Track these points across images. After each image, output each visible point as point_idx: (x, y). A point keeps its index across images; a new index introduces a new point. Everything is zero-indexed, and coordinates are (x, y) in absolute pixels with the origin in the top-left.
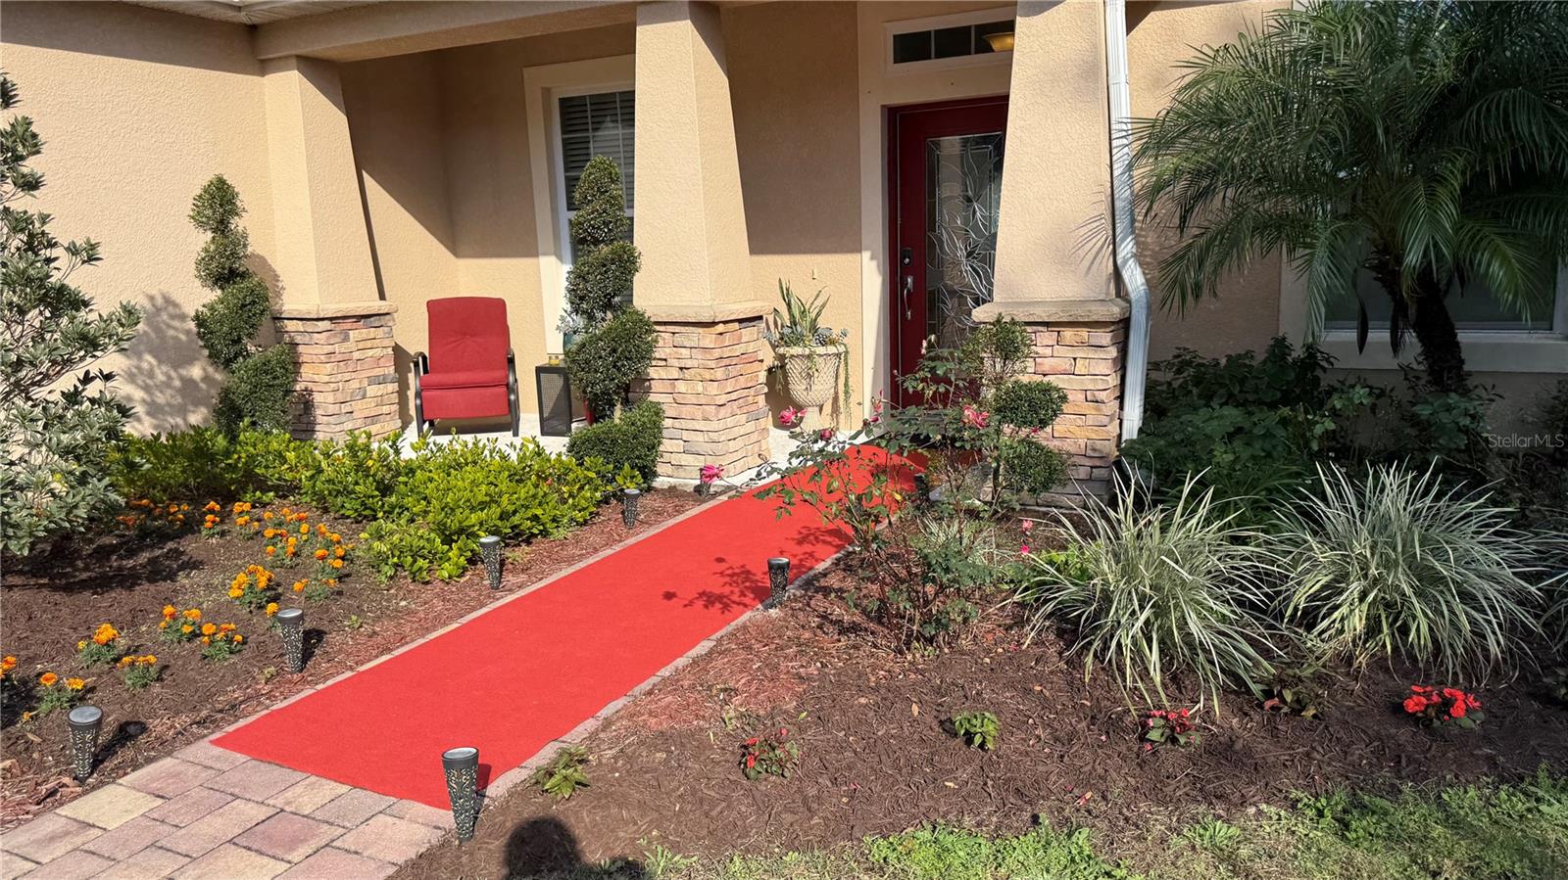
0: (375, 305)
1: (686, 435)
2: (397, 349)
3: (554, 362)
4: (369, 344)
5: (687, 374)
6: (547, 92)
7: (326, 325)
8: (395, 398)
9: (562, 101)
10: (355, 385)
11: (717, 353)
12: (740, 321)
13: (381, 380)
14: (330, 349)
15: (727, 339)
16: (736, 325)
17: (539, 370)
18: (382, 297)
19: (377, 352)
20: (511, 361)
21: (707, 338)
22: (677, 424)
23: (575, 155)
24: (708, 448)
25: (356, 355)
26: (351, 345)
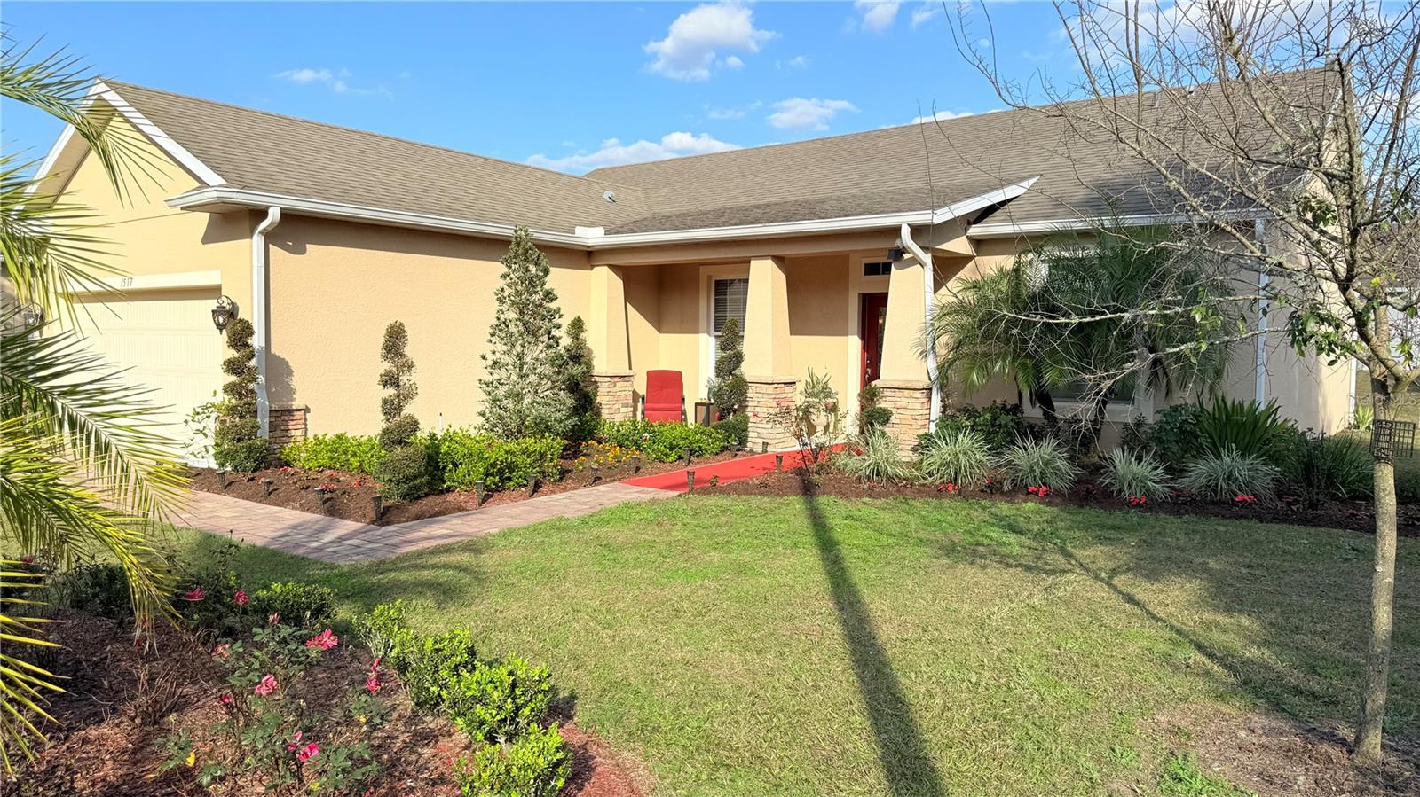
0: (626, 372)
1: (758, 430)
2: (634, 392)
3: (703, 401)
4: (623, 389)
5: (761, 404)
6: (710, 277)
7: (608, 379)
8: (631, 414)
9: (716, 282)
10: (616, 406)
11: (773, 396)
12: (785, 384)
13: (626, 406)
14: (608, 390)
15: (778, 391)
16: (783, 385)
17: (697, 404)
18: (630, 368)
19: (627, 393)
20: (684, 399)
21: (770, 389)
22: (755, 425)
23: (720, 305)
24: (767, 436)
25: (618, 393)
26: (616, 389)
